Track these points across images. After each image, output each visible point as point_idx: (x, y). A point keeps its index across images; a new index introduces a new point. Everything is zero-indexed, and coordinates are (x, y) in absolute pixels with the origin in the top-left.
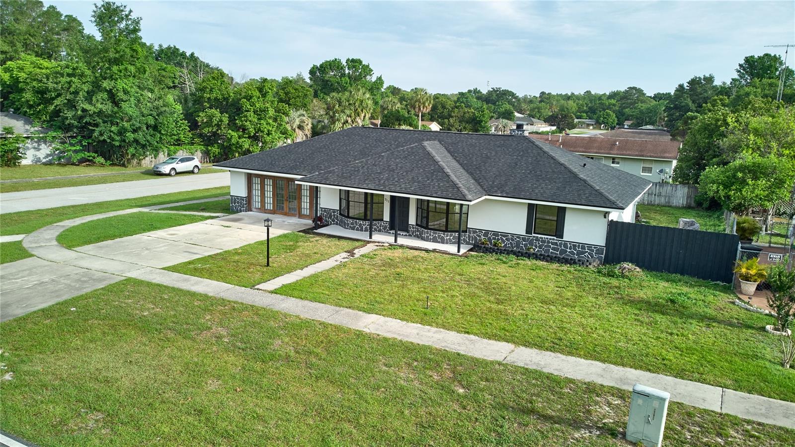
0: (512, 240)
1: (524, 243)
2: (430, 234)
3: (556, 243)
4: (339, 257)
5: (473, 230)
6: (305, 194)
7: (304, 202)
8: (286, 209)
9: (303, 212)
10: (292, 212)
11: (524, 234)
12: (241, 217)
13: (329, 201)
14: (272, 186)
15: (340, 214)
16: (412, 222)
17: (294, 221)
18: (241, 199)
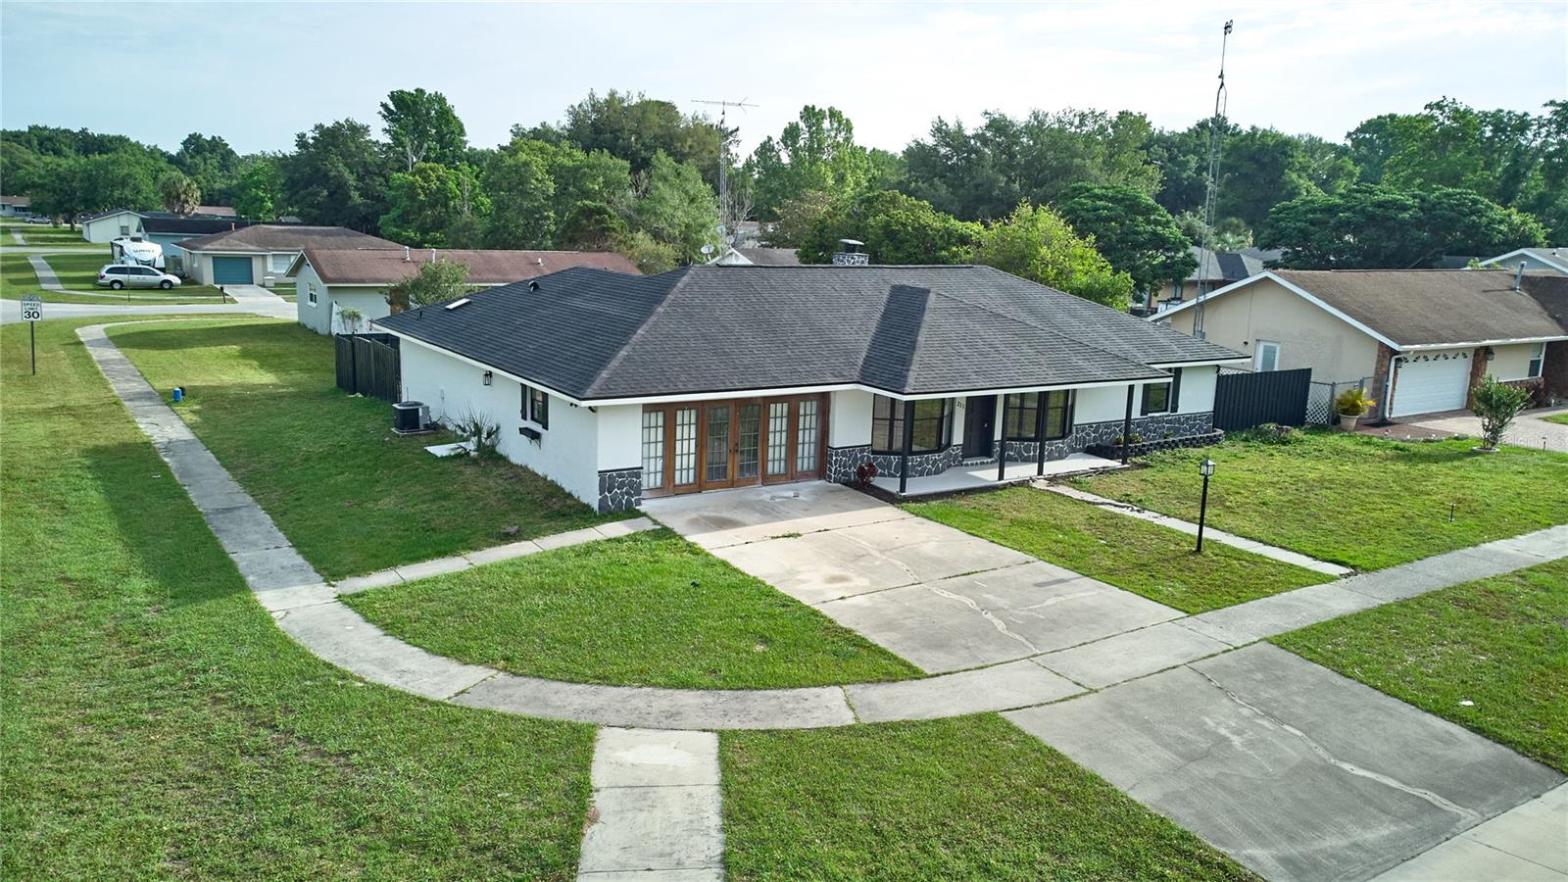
3: (1171, 419)
4: (1127, 512)
5: (1082, 428)
6: (777, 426)
7: (774, 446)
8: (732, 472)
9: (770, 471)
10: (747, 475)
11: (1139, 416)
12: (694, 515)
13: (852, 429)
14: (696, 424)
15: (874, 452)
16: (998, 436)
17: (785, 491)
18: (630, 475)
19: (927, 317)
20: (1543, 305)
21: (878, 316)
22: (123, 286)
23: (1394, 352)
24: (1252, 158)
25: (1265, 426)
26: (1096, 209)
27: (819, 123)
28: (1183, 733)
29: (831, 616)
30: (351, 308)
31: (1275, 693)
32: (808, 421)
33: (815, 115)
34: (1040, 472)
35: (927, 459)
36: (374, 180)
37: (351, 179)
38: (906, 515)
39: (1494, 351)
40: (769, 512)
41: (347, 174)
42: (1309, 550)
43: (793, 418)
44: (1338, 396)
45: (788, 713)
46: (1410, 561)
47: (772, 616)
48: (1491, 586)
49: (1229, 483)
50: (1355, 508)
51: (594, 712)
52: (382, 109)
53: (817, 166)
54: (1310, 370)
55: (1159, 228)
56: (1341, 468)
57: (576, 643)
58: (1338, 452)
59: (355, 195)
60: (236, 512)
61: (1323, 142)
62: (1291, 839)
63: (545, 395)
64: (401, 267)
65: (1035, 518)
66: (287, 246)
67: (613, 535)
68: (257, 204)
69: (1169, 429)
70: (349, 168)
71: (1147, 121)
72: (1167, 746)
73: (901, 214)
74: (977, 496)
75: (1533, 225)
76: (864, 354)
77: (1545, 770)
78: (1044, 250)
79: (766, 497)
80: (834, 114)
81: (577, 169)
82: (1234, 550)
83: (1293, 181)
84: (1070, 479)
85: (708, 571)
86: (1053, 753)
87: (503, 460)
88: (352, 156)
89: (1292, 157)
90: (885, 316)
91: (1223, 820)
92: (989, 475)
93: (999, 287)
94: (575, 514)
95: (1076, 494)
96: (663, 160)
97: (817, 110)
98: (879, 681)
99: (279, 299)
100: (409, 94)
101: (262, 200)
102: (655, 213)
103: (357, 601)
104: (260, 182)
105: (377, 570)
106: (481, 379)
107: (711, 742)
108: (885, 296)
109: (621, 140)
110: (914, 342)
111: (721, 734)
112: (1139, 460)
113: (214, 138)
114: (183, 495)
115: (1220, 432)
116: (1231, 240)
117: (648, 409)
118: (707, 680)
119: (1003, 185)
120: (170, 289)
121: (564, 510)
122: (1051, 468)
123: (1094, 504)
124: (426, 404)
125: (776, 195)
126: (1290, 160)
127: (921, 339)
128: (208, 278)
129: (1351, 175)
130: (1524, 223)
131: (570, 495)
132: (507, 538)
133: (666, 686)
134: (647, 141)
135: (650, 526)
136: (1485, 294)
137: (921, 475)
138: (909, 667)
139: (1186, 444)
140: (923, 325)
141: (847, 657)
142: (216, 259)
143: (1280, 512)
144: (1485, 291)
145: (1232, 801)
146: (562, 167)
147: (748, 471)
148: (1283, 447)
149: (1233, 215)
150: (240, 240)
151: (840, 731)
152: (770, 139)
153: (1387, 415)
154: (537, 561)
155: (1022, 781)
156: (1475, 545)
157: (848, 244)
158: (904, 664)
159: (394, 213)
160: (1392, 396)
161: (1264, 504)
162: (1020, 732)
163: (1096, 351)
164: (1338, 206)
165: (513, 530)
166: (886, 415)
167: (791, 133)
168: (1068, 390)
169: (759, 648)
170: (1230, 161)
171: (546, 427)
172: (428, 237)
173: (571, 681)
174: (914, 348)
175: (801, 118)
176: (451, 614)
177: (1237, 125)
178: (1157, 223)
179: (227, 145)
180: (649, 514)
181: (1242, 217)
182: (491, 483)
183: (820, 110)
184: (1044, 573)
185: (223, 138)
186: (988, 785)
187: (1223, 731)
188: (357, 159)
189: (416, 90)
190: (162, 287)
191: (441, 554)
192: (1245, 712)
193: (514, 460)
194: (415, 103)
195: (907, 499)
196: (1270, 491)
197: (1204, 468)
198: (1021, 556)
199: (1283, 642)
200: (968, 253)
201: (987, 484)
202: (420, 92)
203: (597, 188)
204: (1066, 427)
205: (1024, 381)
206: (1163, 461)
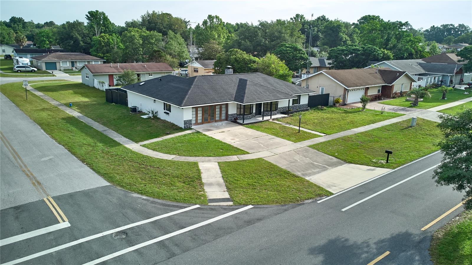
4: (287, 125)
5: (280, 108)
6: (218, 110)
7: (217, 114)
8: (209, 120)
9: (216, 119)
10: (212, 120)
11: (292, 105)
12: (203, 129)
13: (233, 110)
14: (202, 110)
15: (237, 115)
16: (262, 111)
17: (220, 123)
18: (190, 121)
19: (247, 86)
20: (382, 77)
21: (237, 86)
22: (21, 71)
23: (347, 89)
24: (331, 29)
25: (318, 107)
26: (287, 50)
27: (213, 20)
28: (291, 160)
29: (233, 145)
30: (102, 81)
31: (306, 154)
32: (224, 109)
33: (211, 17)
34: (271, 118)
35: (248, 116)
36: (86, 38)
37: (80, 38)
38: (244, 127)
39: (369, 88)
40: (217, 128)
41: (79, 36)
42: (319, 131)
43: (221, 108)
44: (335, 99)
45: (228, 159)
46: (337, 133)
47: (223, 146)
48: (349, 136)
49: (308, 119)
50: (331, 123)
51: (196, 160)
52: (86, 16)
53: (213, 32)
54: (329, 94)
55: (302, 55)
56: (332, 115)
57: (189, 151)
58: (333, 112)
59: (81, 43)
60: (107, 131)
61: (350, 24)
62: (304, 171)
63: (170, 105)
64: (110, 68)
65: (269, 127)
66: (65, 59)
67: (188, 133)
68: (44, 42)
69: (298, 108)
70: (79, 35)
71: (304, 17)
72: (287, 161)
73: (239, 55)
74: (258, 123)
75: (390, 54)
76: (235, 95)
77: (344, 162)
78: (273, 65)
79: (216, 125)
80: (217, 17)
81: (147, 36)
82: (306, 132)
83: (341, 36)
84: (277, 119)
85: (209, 139)
86: (270, 163)
87: (159, 119)
88: (79, 31)
89: (341, 29)
90: (238, 86)
91: (294, 170)
92: (261, 119)
93: (262, 78)
94: (179, 129)
95: (278, 122)
96: (171, 32)
97: (212, 16)
98: (242, 154)
99: (67, 75)
100: (94, 12)
101: (45, 41)
102: (170, 49)
103: (145, 146)
104: (44, 35)
105: (145, 140)
106: (153, 101)
107: (217, 163)
108: (238, 81)
109: (157, 26)
110: (245, 92)
111: (218, 162)
112: (291, 115)
113: (19, 18)
114: (92, 128)
115: (309, 108)
116: (324, 54)
117: (193, 108)
118: (214, 155)
119: (264, 41)
120: (34, 72)
121: (176, 128)
122: (273, 117)
123: (281, 124)
124: (138, 106)
125: (201, 40)
126: (341, 30)
127: (246, 91)
128: (44, 68)
129: (357, 33)
130: (388, 53)
131: (177, 126)
132: (168, 134)
133: (207, 157)
134: (165, 26)
135: (195, 131)
136: (369, 75)
137: (247, 119)
138: (247, 152)
139: (301, 111)
140: (246, 88)
141: (236, 151)
142: (46, 63)
143: (317, 124)
144: (370, 74)
145: (296, 168)
146: (144, 36)
147: (212, 119)
148: (321, 111)
149: (325, 45)
150: (52, 57)
151: (237, 161)
152: (199, 24)
153: (346, 103)
154: (176, 138)
155: (265, 166)
156: (350, 129)
157: (228, 67)
158: (246, 152)
159: (94, 48)
160: (347, 99)
161: (314, 123)
162: (265, 160)
163: (282, 92)
164: (344, 49)
165: (169, 132)
166: (239, 107)
167: (205, 23)
168: (276, 101)
169: (221, 151)
170: (325, 30)
171: (170, 112)
172: (105, 55)
173: (191, 156)
174: (245, 94)
175: (208, 18)
176: (164, 147)
177: (328, 18)
178: (302, 53)
179: (24, 20)
180: (194, 128)
181: (328, 46)
182: (159, 124)
183: (213, 16)
184: (271, 137)
185: (22, 18)
186: (260, 167)
187: (297, 159)
188: (81, 32)
189: (96, 11)
190: (32, 71)
191: (156, 137)
192: (301, 156)
193: (162, 118)
194: (96, 15)
195: (244, 124)
196: (316, 120)
197: (300, 117)
198: (267, 134)
199: (310, 146)
200: (255, 65)
201: (260, 121)
202: (97, 11)
203: (153, 41)
204: (276, 109)
205: (267, 100)
206: (296, 115)
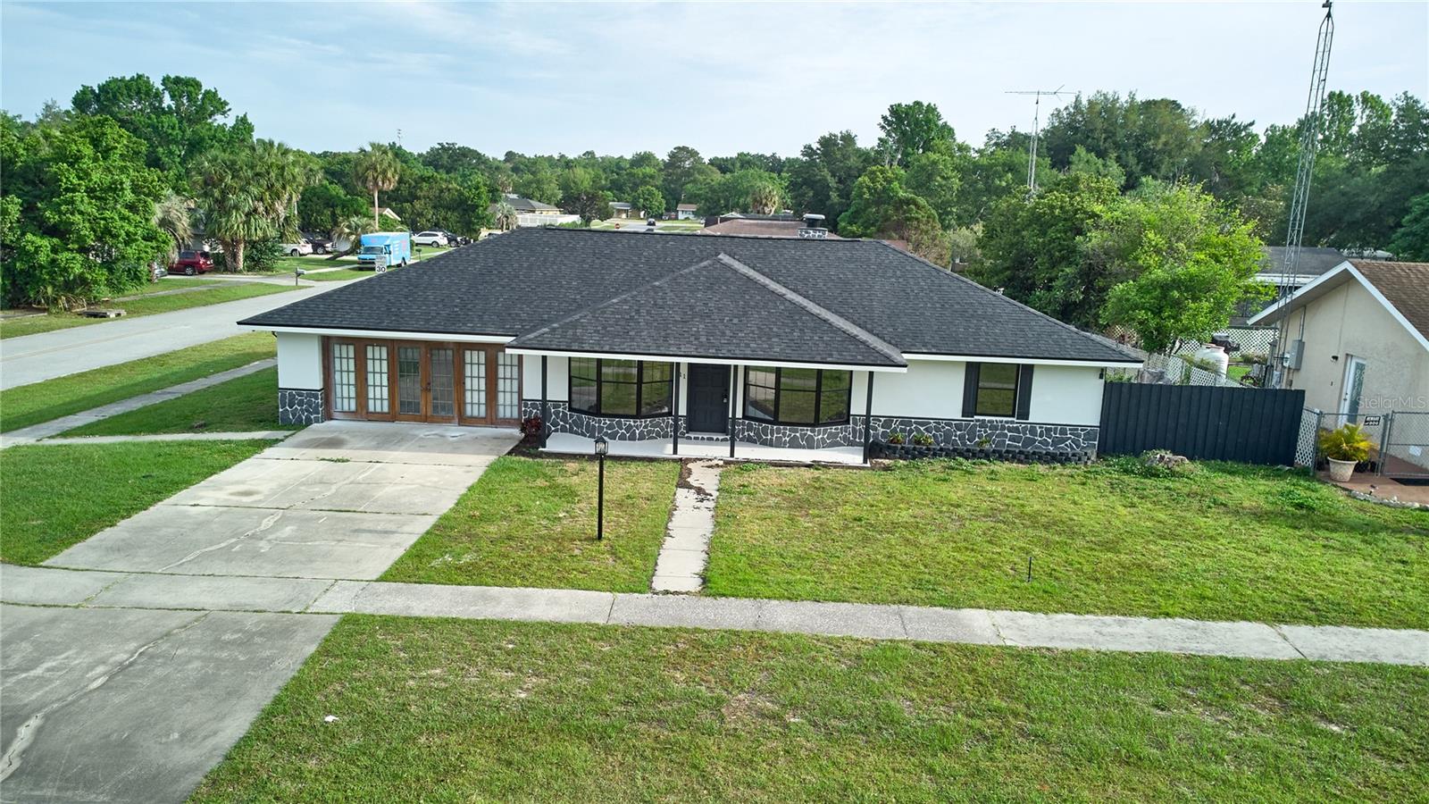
0: (937, 429)
1: (958, 433)
2: (784, 434)
3: (1017, 427)
4: (689, 498)
6: (473, 371)
7: (473, 390)
8: (425, 409)
9: (469, 413)
10: (442, 413)
11: (954, 416)
14: (389, 360)
18: (309, 396)
25: (1151, 453)
32: (509, 372)
34: (732, 453)
35: (619, 424)
37: (832, 182)
38: (485, 463)
43: (492, 366)
44: (1327, 430)
52: (880, 120)
70: (833, 173)
84: (748, 465)
95: (702, 477)
100: (906, 105)
112: (895, 462)
135: (278, 437)
138: (47, 557)
141: (42, 541)
147: (444, 410)
158: (55, 553)
159: (847, 212)
188: (842, 165)
189: (914, 103)
202: (917, 104)
